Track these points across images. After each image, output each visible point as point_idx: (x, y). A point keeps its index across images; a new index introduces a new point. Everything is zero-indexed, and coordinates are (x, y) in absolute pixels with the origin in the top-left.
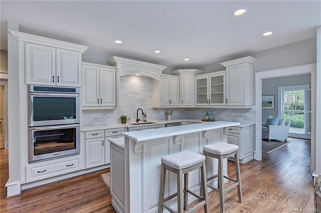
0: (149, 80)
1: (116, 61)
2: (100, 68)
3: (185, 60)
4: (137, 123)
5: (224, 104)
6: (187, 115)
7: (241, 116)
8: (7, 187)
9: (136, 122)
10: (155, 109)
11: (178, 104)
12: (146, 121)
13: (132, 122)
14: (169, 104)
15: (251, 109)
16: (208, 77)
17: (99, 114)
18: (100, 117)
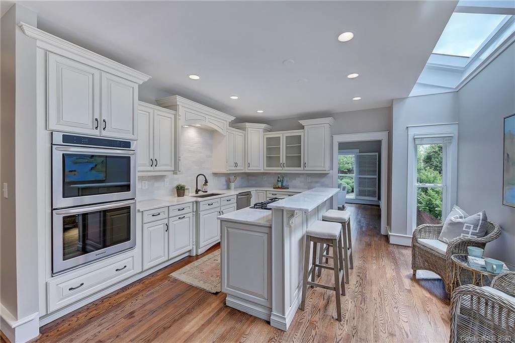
0: (210, 133)
1: (178, 103)
2: (154, 111)
3: (259, 111)
4: (197, 195)
5: (302, 168)
6: (248, 182)
7: (317, 182)
8: (15, 328)
9: (194, 194)
10: (215, 174)
11: (243, 168)
12: (206, 192)
13: (190, 194)
14: (234, 168)
15: (328, 174)
16: (283, 135)
17: (145, 183)
18: (147, 188)
